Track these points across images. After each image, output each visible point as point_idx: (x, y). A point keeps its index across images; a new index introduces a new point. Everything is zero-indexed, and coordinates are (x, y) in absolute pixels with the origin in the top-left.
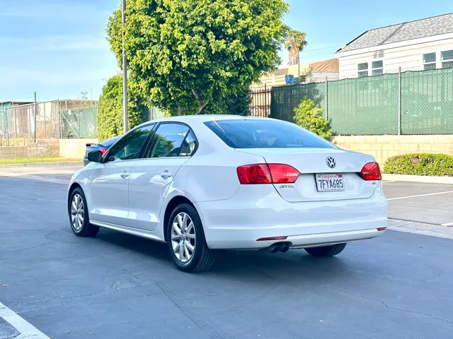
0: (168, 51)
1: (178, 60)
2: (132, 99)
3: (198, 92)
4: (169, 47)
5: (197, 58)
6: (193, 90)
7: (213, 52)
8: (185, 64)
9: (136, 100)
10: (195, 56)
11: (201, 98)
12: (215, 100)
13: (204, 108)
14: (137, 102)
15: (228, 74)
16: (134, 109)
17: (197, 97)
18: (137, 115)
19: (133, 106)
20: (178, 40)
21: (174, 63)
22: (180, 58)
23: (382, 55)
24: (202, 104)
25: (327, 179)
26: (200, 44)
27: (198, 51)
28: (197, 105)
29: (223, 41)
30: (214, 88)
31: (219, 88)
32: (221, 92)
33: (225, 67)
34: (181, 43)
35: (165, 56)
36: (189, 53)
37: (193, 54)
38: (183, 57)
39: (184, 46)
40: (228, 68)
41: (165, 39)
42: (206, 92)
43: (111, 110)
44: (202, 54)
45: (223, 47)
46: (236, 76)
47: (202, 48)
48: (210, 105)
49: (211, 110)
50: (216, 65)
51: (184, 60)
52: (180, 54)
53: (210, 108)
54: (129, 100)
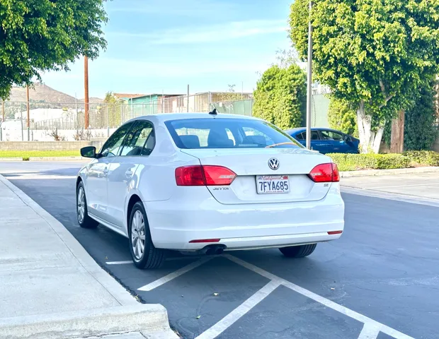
0: (360, 40)
1: (371, 51)
2: (292, 92)
3: (386, 83)
4: (363, 36)
5: (394, 47)
6: (381, 83)
7: (413, 40)
8: (378, 55)
9: (296, 92)
10: (392, 45)
11: (388, 90)
12: (403, 92)
13: (391, 100)
14: (297, 94)
15: (427, 63)
16: (294, 101)
17: (383, 89)
18: (296, 108)
19: (292, 99)
20: (374, 28)
21: (369, 54)
22: (374, 48)
24: (387, 97)
26: (399, 32)
27: (397, 40)
28: (382, 97)
29: (427, 28)
30: (406, 79)
31: (411, 79)
32: (413, 83)
33: (423, 56)
34: (378, 31)
35: (356, 46)
36: (386, 41)
37: (389, 42)
38: (378, 47)
39: (381, 35)
40: (426, 57)
41: (359, 28)
42: (395, 84)
43: (268, 103)
44: (400, 42)
45: (427, 34)
46: (434, 66)
47: (402, 36)
48: (398, 96)
49: (396, 103)
50: (413, 54)
51: (380, 49)
52: (374, 43)
53: (396, 100)
54: (288, 92)
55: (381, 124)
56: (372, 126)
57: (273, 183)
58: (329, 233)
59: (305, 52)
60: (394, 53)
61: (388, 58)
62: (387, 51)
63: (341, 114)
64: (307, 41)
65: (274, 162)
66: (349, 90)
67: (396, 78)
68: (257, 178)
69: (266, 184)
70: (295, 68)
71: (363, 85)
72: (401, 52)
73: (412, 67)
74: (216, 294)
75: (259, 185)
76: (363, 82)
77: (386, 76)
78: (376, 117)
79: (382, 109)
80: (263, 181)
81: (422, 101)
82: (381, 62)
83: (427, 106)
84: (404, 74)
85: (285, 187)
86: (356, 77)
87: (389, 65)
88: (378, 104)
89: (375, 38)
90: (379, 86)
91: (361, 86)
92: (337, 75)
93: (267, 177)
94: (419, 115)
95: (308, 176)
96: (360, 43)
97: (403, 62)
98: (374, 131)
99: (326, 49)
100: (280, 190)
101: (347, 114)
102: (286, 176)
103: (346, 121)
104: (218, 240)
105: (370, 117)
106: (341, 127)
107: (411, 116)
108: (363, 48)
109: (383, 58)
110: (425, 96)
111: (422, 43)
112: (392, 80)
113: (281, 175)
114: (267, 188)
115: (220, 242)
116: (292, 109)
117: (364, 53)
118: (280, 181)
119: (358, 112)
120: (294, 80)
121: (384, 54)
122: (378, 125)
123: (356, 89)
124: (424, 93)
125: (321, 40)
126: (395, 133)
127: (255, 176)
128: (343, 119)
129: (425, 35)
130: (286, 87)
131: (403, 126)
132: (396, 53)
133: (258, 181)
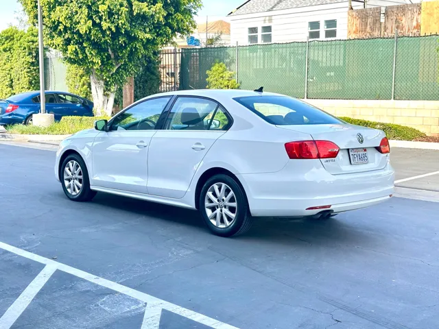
0: (87, 11)
1: (98, 21)
2: (30, 54)
3: (114, 51)
4: (89, 7)
5: (118, 18)
6: (110, 50)
7: (135, 14)
8: (105, 25)
9: (34, 54)
10: (116, 17)
11: (117, 58)
12: (130, 60)
13: (120, 67)
14: (36, 57)
15: (148, 36)
16: (33, 63)
17: (112, 57)
18: (35, 70)
19: (31, 61)
21: (94, 24)
22: (101, 18)
23: (270, 20)
24: (117, 64)
25: (356, 153)
26: (121, 5)
27: (120, 13)
28: (112, 64)
29: (146, 4)
30: (131, 49)
31: (135, 48)
32: (138, 52)
33: (145, 28)
34: (103, 3)
35: (83, 16)
36: (110, 14)
37: (113, 14)
38: (104, 18)
39: (106, 7)
40: (147, 30)
42: (122, 52)
43: (5, 64)
44: (123, 15)
45: (146, 9)
46: (154, 38)
47: (124, 9)
48: (125, 64)
49: (125, 70)
50: (136, 27)
51: (105, 20)
52: (100, 15)
53: (125, 67)
54: (27, 54)
55: (112, 90)
56: (104, 91)
59: (36, 17)
60: (118, 24)
61: (113, 29)
62: (113, 22)
63: (78, 77)
64: (36, 7)
66: (81, 57)
67: (122, 48)
70: (34, 31)
71: (92, 52)
72: (124, 24)
73: (135, 39)
76: (92, 49)
77: (113, 45)
78: (107, 84)
79: (112, 75)
81: (147, 69)
82: (108, 33)
83: (153, 73)
84: (129, 44)
86: (85, 45)
87: (115, 35)
88: (109, 71)
89: (100, 10)
90: (109, 54)
91: (91, 53)
92: (68, 42)
94: (146, 81)
96: (86, 14)
97: (127, 34)
98: (106, 95)
99: (54, 16)
101: (84, 78)
103: (84, 85)
105: (102, 83)
106: (79, 91)
107: (140, 82)
108: (90, 17)
109: (110, 29)
110: (151, 64)
111: (143, 17)
112: (120, 49)
116: (31, 71)
117: (90, 23)
119: (91, 78)
120: (33, 42)
121: (109, 25)
122: (110, 90)
123: (87, 56)
124: (149, 61)
125: (50, 7)
126: (126, 98)
128: (81, 84)
129: (144, 10)
130: (25, 48)
131: (133, 91)
132: (120, 25)
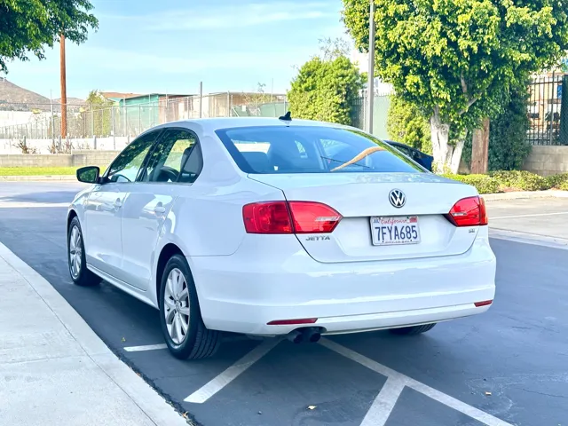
0: (440, 24)
1: (454, 38)
2: (339, 92)
3: (468, 81)
4: (443, 19)
5: (484, 33)
6: (463, 81)
7: (508, 25)
8: (463, 44)
9: (344, 93)
10: (481, 31)
11: (472, 91)
12: (490, 95)
13: (474, 104)
14: (346, 96)
15: (526, 56)
16: (342, 104)
17: (465, 89)
18: (345, 113)
19: (340, 101)
20: (458, 8)
21: (450, 43)
22: (457, 34)
24: (470, 100)
26: (491, 14)
27: (488, 24)
28: (463, 100)
29: (526, 9)
30: (496, 77)
31: (503, 76)
32: (504, 82)
33: (519, 46)
34: (464, 12)
35: (435, 32)
36: (473, 28)
37: (477, 27)
38: (463, 33)
39: (467, 17)
40: (524, 48)
41: (439, 7)
42: (481, 83)
43: (307, 107)
44: (493, 27)
45: (526, 17)
46: (533, 60)
47: (495, 19)
48: (484, 100)
49: (481, 107)
50: (507, 44)
51: (465, 36)
52: (458, 29)
53: (481, 104)
54: (335, 92)
55: (461, 137)
56: (449, 139)
57: (396, 228)
58: (478, 304)
59: (365, 40)
60: (483, 42)
61: (475, 48)
62: (474, 39)
63: (404, 121)
64: (367, 26)
65: (398, 196)
66: (422, 91)
67: (483, 75)
68: (372, 220)
69: (385, 231)
70: (344, 62)
71: (440, 84)
72: (492, 41)
73: (505, 61)
74: (312, 407)
75: (375, 232)
76: (440, 80)
77: (470, 72)
78: (454, 128)
79: (462, 116)
80: (380, 225)
81: (511, 106)
82: (466, 54)
83: (517, 112)
84: (494, 69)
85: (414, 234)
86: (431, 73)
87: (475, 58)
88: (457, 110)
89: (460, 22)
90: (460, 86)
91: (437, 86)
92: (406, 71)
93: (386, 219)
94: (507, 124)
95: (447, 217)
96: (439, 29)
97: (495, 54)
98: (452, 145)
99: (392, 35)
100: (406, 239)
101: (412, 122)
102: (413, 218)
103: (411, 131)
104: (314, 320)
105: (447, 127)
106: (404, 140)
107: (497, 125)
108: (443, 34)
109: (469, 49)
110: (516, 100)
111: (519, 29)
112: (477, 78)
113: (408, 216)
114: (387, 237)
115: (318, 323)
116: (340, 115)
117: (444, 41)
118: (405, 225)
119: (432, 120)
120: (343, 76)
121: (470, 43)
122: (457, 137)
123: (430, 90)
124: (514, 96)
125: (386, 23)
126: (477, 148)
127: (369, 218)
128: (407, 130)
129: (523, 18)
130: (332, 86)
131: (487, 138)
132: (486, 42)
133: (374, 225)
